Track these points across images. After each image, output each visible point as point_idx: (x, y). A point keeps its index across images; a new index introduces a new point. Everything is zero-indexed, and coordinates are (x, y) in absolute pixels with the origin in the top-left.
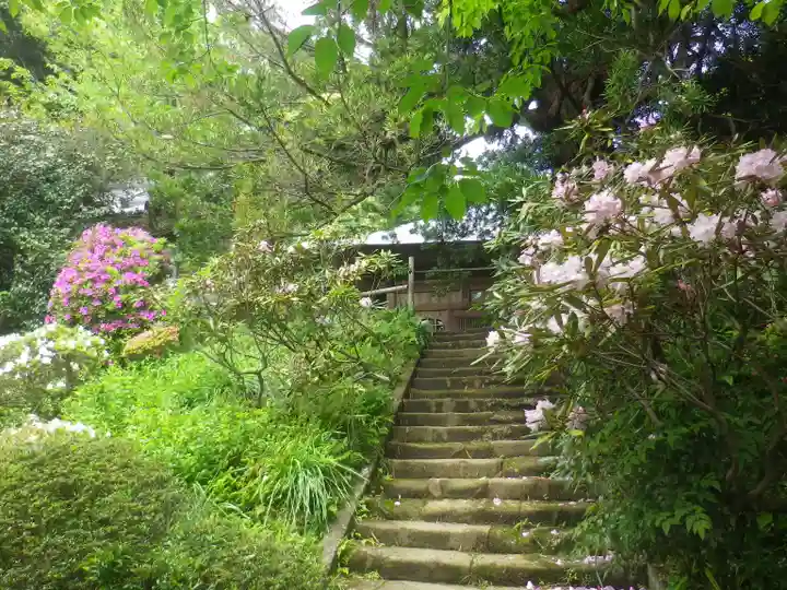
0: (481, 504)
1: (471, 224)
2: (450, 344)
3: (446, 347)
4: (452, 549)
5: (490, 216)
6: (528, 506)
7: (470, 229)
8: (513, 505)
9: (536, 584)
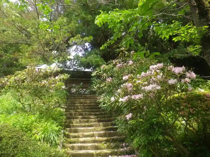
0: (93, 138)
1: (71, 66)
2: (73, 98)
3: (72, 99)
4: (89, 150)
5: (76, 65)
6: (105, 139)
7: (71, 67)
8: (101, 138)
9: (111, 156)
